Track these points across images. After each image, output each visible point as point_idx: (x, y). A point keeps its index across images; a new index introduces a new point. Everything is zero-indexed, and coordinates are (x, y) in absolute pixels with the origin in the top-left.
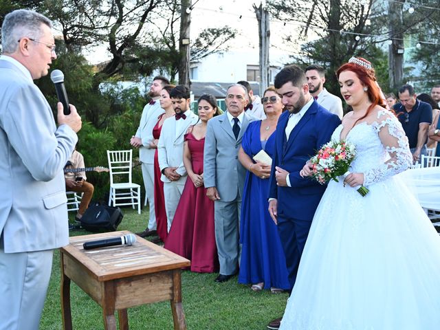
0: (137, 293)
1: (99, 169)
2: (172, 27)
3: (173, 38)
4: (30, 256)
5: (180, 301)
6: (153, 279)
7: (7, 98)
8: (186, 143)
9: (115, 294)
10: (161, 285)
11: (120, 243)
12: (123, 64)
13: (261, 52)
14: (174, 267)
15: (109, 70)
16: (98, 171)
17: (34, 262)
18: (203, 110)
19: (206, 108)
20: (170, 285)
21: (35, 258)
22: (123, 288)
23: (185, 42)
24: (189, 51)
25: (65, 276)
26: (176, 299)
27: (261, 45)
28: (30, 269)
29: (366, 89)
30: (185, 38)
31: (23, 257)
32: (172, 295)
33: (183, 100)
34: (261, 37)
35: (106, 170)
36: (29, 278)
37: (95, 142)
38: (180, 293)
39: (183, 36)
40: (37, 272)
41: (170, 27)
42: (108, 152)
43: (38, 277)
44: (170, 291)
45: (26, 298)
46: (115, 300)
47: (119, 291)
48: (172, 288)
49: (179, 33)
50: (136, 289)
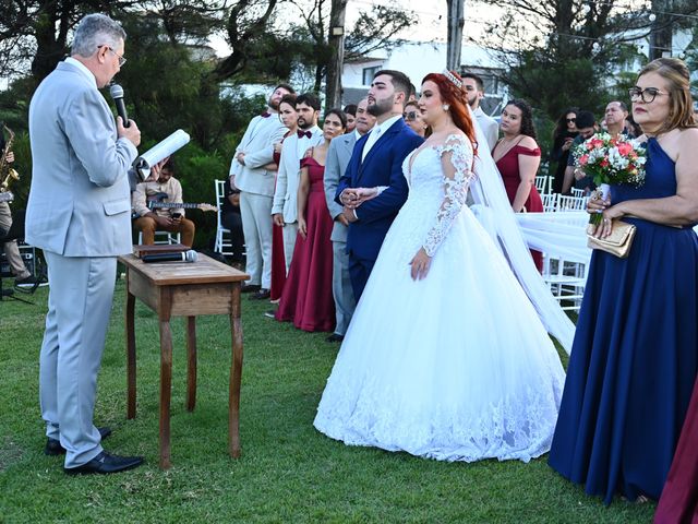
0: (195, 302)
1: (205, 207)
2: (320, 9)
3: (321, 25)
4: (93, 260)
5: (239, 317)
6: (211, 291)
7: (70, 100)
8: (305, 170)
9: (171, 301)
10: (219, 297)
11: (181, 259)
12: (245, 62)
13: (449, 50)
14: (233, 280)
15: (227, 69)
16: (204, 209)
17: (97, 267)
18: (331, 126)
19: (336, 124)
20: (229, 299)
21: (98, 263)
22: (179, 295)
23: (337, 31)
24: (342, 44)
25: (129, 294)
26: (234, 313)
27: (450, 39)
28: (94, 274)
29: (446, 107)
30: (337, 27)
31: (85, 263)
32: (231, 309)
33: (311, 108)
34: (450, 27)
35: (214, 208)
36: (92, 282)
37: (200, 170)
38: (239, 308)
39: (335, 23)
40: (100, 278)
41: (317, 9)
42: (217, 182)
43: (101, 283)
44: (228, 305)
45: (90, 302)
46: (171, 308)
47: (175, 299)
48: (231, 303)
49: (329, 17)
50: (193, 298)
